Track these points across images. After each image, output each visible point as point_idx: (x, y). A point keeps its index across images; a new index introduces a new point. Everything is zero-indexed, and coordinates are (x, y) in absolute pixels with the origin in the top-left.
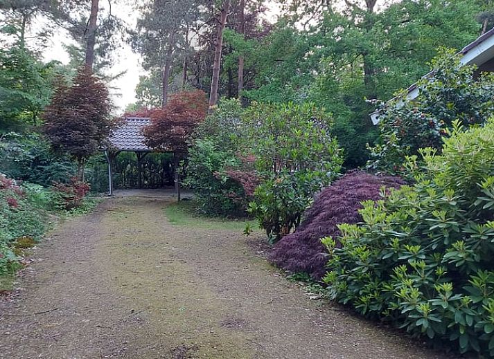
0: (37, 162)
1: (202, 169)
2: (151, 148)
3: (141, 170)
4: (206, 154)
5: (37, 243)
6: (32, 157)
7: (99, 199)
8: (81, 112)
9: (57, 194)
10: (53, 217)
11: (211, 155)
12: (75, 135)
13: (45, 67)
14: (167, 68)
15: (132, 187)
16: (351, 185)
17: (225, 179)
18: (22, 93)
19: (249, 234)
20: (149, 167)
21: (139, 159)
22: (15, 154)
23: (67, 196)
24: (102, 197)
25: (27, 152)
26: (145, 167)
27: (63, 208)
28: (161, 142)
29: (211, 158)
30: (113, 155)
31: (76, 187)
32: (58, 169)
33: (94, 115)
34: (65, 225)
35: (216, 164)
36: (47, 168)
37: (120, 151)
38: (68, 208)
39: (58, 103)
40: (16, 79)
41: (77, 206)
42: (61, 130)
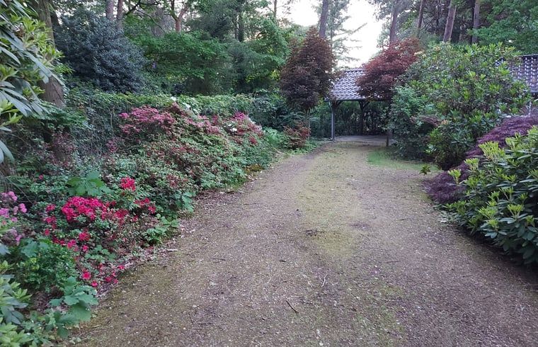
0: (279, 112)
1: (402, 115)
2: (364, 97)
3: (362, 117)
4: (406, 100)
5: (264, 169)
6: (275, 108)
7: (321, 143)
8: (306, 69)
9: (286, 137)
10: (281, 154)
11: (410, 100)
12: (302, 88)
13: (288, 32)
14: (395, 16)
15: (355, 133)
16: (510, 126)
17: (420, 124)
18: (271, 57)
19: (426, 173)
20: (371, 115)
21: (362, 108)
22: (264, 106)
23: (293, 138)
24: (325, 141)
25: (273, 105)
26: (367, 116)
27: (289, 148)
28: (373, 91)
29: (411, 103)
30: (336, 104)
31: (301, 132)
32: (293, 118)
33: (317, 70)
34: (289, 160)
35: (414, 109)
36: (285, 117)
37: (341, 101)
38: (294, 148)
39: (293, 63)
40: (268, 45)
41: (301, 147)
42: (292, 85)
